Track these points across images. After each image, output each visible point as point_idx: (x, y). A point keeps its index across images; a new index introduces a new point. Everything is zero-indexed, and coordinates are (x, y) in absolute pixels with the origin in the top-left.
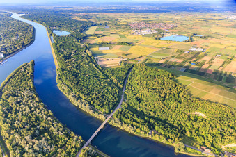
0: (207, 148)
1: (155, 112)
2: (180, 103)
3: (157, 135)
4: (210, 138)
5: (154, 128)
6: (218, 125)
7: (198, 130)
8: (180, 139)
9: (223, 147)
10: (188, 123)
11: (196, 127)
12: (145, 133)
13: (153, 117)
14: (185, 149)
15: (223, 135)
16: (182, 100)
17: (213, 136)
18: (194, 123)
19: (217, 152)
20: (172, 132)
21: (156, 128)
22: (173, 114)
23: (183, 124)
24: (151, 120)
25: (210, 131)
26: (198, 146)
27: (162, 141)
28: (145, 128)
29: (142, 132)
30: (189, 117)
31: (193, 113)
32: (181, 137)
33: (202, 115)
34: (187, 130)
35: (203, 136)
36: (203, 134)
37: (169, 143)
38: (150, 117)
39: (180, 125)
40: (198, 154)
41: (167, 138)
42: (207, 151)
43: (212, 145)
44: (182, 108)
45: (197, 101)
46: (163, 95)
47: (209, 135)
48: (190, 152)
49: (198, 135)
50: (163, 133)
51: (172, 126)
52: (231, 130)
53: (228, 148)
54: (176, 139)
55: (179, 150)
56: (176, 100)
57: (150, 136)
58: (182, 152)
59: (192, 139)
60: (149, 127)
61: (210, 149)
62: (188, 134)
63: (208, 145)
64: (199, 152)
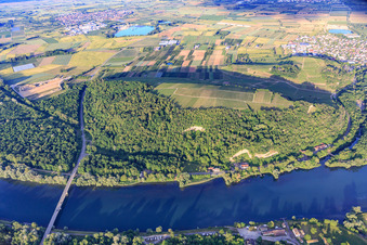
0: (215, 167)
1: (139, 145)
2: (169, 121)
3: (152, 175)
4: (215, 154)
5: (145, 167)
6: (219, 135)
7: (199, 149)
8: (182, 169)
9: (231, 159)
10: (186, 145)
11: (196, 146)
12: (135, 178)
13: (139, 153)
14: (191, 178)
15: (228, 146)
16: (171, 116)
17: (218, 150)
18: (193, 142)
19: (226, 168)
20: (170, 164)
21: (148, 165)
22: (164, 138)
23: (180, 148)
24: (137, 157)
25: (213, 145)
26: (205, 169)
27: (161, 180)
28: (133, 171)
29: (130, 179)
30: (185, 136)
31: (188, 129)
32: (182, 165)
33: (199, 128)
34: (187, 154)
35: (207, 155)
36: (207, 152)
37: (171, 179)
38: (135, 155)
39: (176, 150)
40: (207, 178)
41: (166, 173)
42: (216, 170)
43: (220, 162)
44: (172, 127)
45: (190, 113)
46: (144, 118)
47: (213, 151)
48: (198, 180)
49: (201, 155)
50: (159, 169)
51: (167, 155)
52: (234, 136)
53: (236, 158)
54: (178, 170)
55: (184, 182)
56: (163, 119)
57: (143, 180)
58: (189, 183)
59: (196, 163)
60: (139, 168)
61: (218, 167)
62: (190, 158)
63: (215, 163)
64: (208, 176)
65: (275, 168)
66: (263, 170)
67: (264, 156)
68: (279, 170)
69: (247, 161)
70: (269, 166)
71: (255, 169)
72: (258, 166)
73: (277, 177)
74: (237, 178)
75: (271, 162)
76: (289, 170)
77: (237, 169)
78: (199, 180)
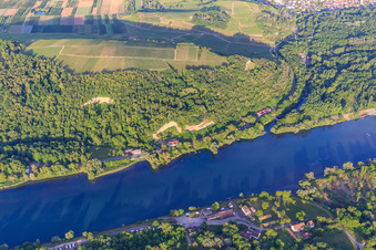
0: (135, 148)
1: (17, 130)
2: (60, 92)
3: (45, 168)
4: (132, 131)
5: (32, 160)
6: (135, 106)
7: (108, 127)
8: (88, 155)
9: (155, 136)
10: (89, 124)
11: (104, 124)
12: (19, 175)
13: (18, 141)
14: (103, 166)
15: (148, 119)
16: (61, 86)
17: (135, 125)
18: (99, 120)
19: (150, 147)
20: (70, 151)
21: (37, 156)
22: (55, 117)
23: (81, 129)
24: (17, 147)
25: (128, 120)
26: (120, 152)
27: (59, 174)
28: (16, 166)
29: (11, 178)
30: (86, 112)
31: (89, 102)
32: (87, 151)
33: (104, 100)
34: (92, 136)
35: (121, 134)
36: (120, 130)
37: (74, 170)
38: (12, 144)
39: (76, 132)
40: (125, 164)
41: (66, 164)
42: (136, 152)
43: (140, 141)
44: (66, 101)
45: (88, 79)
46: (19, 90)
47: (129, 128)
48: (113, 168)
49: (113, 135)
50: (54, 159)
51: (64, 140)
52: (155, 106)
53: (161, 134)
54: (82, 158)
55: (95, 172)
56: (49, 90)
57: (32, 177)
58: (102, 173)
59: (107, 147)
60: (23, 162)
61: (138, 148)
62: (97, 141)
63: (133, 143)
64: (126, 161)
65: (213, 141)
66: (197, 146)
67: (197, 128)
68: (217, 143)
69: (176, 137)
70: (205, 139)
71: (187, 145)
72: (190, 141)
73: (215, 153)
74: (166, 158)
75: (207, 134)
76: (229, 142)
77: (164, 147)
78: (115, 167)
